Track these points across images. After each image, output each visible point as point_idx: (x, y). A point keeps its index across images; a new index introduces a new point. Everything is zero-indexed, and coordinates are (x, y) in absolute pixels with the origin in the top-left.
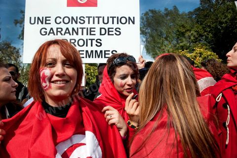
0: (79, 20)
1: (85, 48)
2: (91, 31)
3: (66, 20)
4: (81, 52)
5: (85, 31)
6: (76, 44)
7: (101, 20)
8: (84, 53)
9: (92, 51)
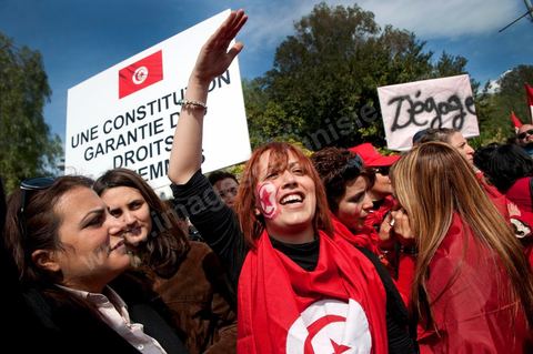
0: (137, 115)
1: (148, 162)
2: (155, 127)
3: (119, 122)
4: (142, 172)
5: (147, 129)
6: (134, 158)
7: (171, 99)
8: (148, 170)
9: (160, 164)
